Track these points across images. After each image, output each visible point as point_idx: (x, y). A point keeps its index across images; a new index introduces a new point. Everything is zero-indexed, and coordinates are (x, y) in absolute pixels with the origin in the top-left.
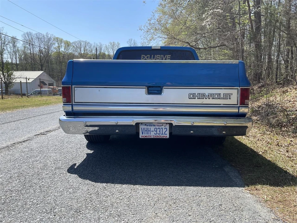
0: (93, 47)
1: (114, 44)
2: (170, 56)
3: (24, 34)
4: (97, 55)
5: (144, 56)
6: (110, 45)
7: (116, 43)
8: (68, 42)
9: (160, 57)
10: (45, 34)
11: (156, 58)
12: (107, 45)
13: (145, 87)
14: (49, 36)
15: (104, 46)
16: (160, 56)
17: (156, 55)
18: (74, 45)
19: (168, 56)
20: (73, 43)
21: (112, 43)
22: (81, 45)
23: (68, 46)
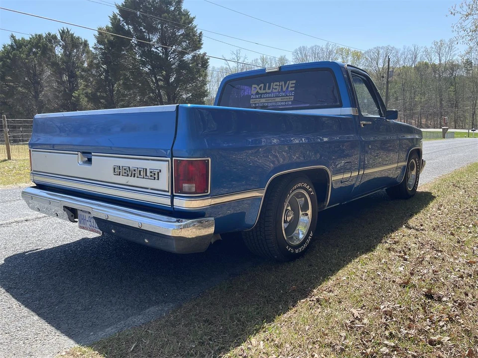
0: (402, 54)
1: (441, 44)
2: (294, 82)
3: (296, 51)
4: (388, 71)
5: (256, 86)
6: (433, 46)
7: (447, 41)
8: (358, 53)
9: (279, 86)
10: (324, 47)
11: (273, 88)
12: (428, 47)
13: (77, 153)
14: (330, 48)
15: (423, 49)
16: (278, 83)
17: (272, 84)
18: (367, 57)
19: (291, 82)
20: (365, 53)
21: (437, 43)
22: (378, 54)
23: (358, 58)
